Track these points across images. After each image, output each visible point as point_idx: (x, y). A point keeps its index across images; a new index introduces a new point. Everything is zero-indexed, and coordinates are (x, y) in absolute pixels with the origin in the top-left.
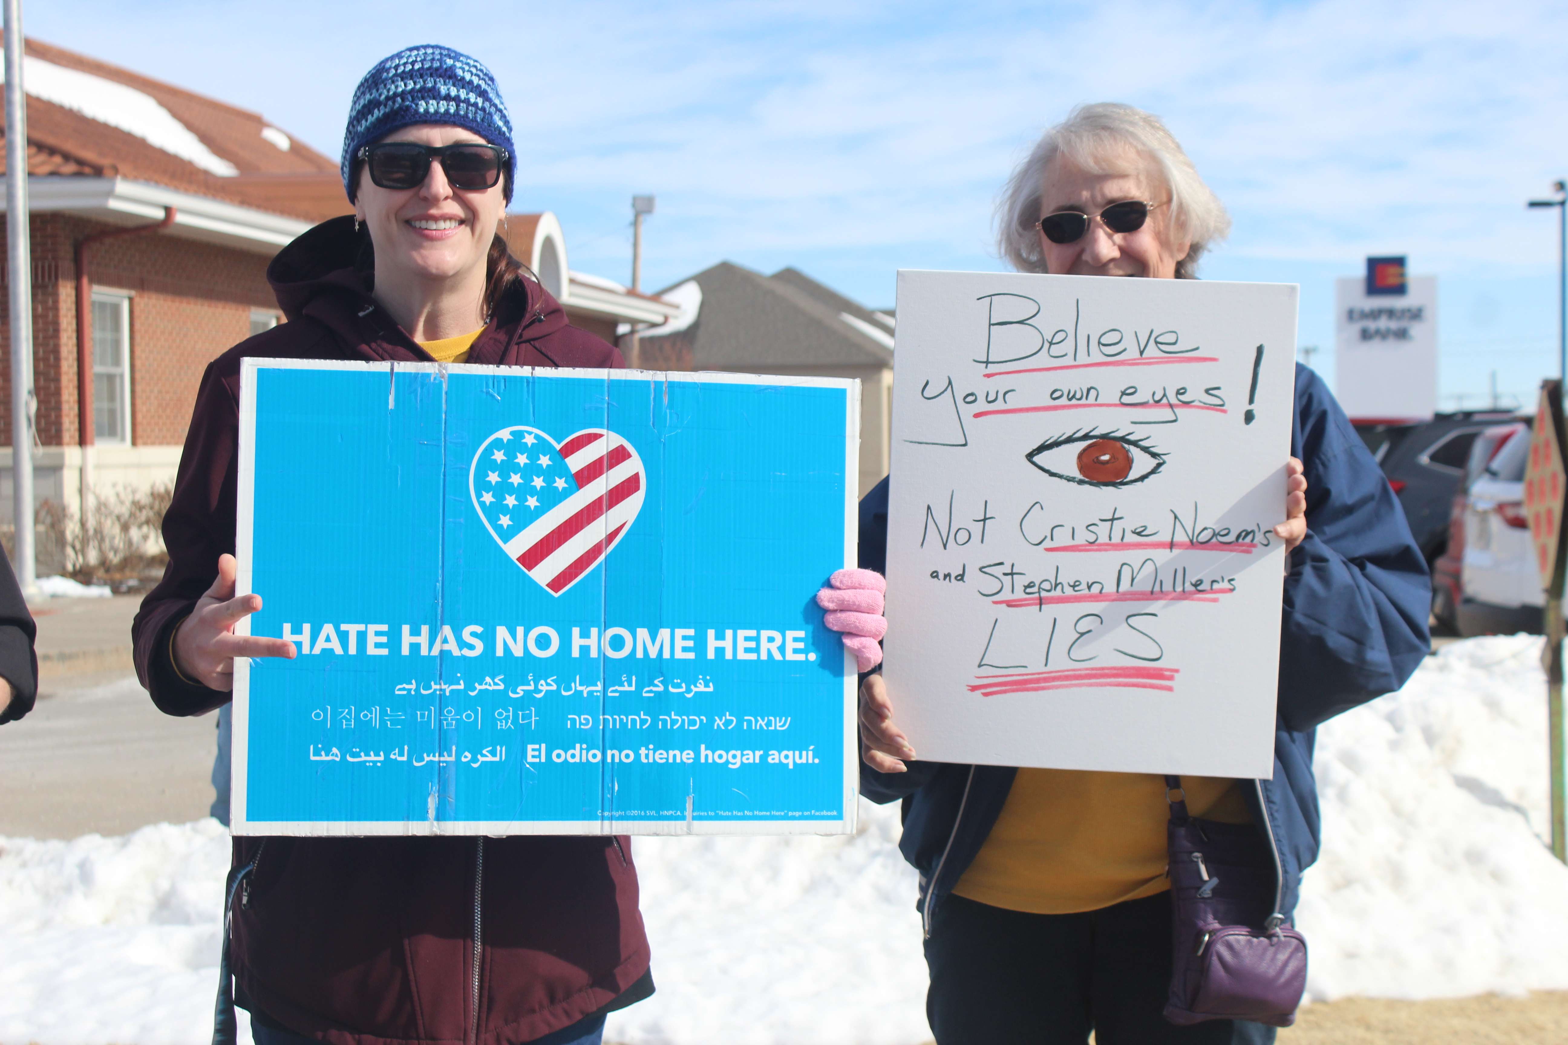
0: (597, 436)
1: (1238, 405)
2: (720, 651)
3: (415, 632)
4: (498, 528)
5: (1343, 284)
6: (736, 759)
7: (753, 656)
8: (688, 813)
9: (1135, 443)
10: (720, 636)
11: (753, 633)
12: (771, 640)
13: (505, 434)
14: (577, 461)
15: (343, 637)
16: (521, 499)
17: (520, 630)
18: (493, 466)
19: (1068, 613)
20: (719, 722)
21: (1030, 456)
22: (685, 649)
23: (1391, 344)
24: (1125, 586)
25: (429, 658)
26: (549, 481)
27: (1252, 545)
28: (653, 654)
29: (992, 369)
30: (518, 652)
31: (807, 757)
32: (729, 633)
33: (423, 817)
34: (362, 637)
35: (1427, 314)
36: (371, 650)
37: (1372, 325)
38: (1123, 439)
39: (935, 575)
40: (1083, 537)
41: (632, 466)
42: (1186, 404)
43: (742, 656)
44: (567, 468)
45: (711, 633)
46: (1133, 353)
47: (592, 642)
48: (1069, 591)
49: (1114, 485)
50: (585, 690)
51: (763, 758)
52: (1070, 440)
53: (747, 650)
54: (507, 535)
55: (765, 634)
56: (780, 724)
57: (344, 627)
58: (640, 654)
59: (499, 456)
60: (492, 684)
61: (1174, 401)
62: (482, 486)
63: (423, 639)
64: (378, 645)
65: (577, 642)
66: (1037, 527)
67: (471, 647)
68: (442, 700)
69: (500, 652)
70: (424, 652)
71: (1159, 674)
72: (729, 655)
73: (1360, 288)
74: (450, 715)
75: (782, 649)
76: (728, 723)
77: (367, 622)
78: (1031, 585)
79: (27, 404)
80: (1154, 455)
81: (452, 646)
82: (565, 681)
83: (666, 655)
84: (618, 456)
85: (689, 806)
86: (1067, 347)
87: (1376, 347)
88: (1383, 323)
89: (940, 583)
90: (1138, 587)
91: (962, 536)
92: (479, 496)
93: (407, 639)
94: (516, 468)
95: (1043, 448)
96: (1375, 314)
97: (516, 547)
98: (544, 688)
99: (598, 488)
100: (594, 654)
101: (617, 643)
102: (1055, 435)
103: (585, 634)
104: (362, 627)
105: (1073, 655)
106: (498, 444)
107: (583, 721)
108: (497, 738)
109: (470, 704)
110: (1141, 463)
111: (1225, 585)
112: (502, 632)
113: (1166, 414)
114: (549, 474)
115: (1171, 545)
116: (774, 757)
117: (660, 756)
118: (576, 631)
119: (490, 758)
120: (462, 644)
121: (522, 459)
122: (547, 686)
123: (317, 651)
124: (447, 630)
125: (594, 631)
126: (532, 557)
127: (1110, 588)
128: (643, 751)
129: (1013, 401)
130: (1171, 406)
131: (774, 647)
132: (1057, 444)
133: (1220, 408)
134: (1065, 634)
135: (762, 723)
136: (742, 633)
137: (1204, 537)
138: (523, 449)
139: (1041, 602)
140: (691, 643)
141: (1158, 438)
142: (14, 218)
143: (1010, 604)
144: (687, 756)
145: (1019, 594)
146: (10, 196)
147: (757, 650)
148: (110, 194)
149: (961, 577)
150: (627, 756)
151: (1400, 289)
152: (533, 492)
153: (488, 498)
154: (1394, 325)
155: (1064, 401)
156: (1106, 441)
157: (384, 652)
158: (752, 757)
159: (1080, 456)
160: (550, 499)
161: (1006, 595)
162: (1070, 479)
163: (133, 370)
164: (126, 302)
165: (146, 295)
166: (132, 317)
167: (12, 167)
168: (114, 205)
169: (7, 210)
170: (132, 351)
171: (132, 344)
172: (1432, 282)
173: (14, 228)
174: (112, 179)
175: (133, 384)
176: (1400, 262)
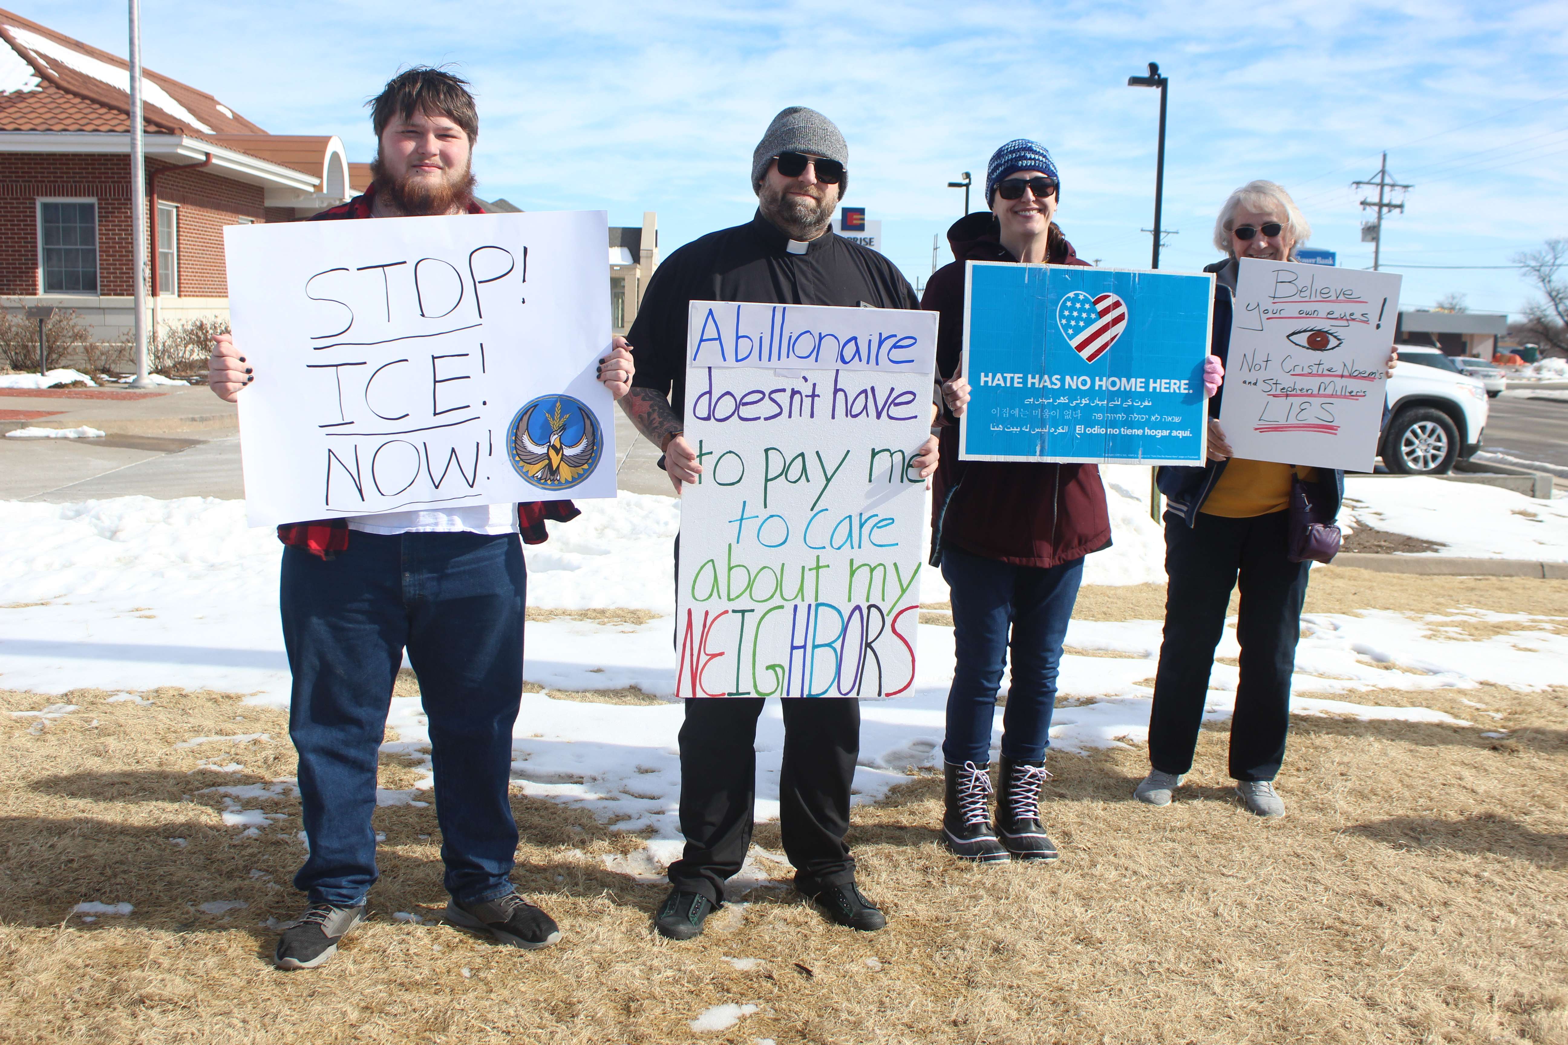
0: (1109, 296)
1: (1374, 321)
2: (1154, 388)
3: (1033, 378)
4: (1067, 334)
6: (1159, 434)
7: (1167, 391)
8: (1140, 456)
9: (1331, 334)
10: (1155, 382)
11: (1168, 381)
12: (1175, 384)
13: (1071, 295)
14: (1100, 307)
15: (1005, 379)
16: (1077, 322)
17: (1075, 378)
18: (1066, 308)
19: (1297, 401)
20: (1153, 418)
21: (1288, 337)
22: (1141, 387)
24: (1322, 392)
25: (1039, 388)
26: (1089, 315)
27: (1374, 378)
28: (1128, 389)
29: (1276, 300)
30: (1074, 387)
31: (1187, 434)
32: (1158, 381)
33: (1034, 454)
34: (1012, 379)
36: (1016, 385)
38: (1326, 332)
39: (1245, 382)
40: (1306, 371)
41: (1123, 309)
42: (1353, 320)
43: (1163, 390)
44: (1095, 309)
45: (1151, 380)
46: (1333, 298)
47: (1103, 383)
48: (1299, 392)
49: (1322, 350)
50: (1100, 403)
51: (1170, 433)
52: (1305, 331)
53: (1166, 388)
54: (1071, 337)
55: (1173, 381)
56: (1177, 420)
57: (1005, 375)
58: (1122, 389)
59: (1069, 304)
60: (1063, 400)
61: (1348, 318)
62: (1062, 316)
63: (1036, 381)
64: (1018, 383)
65: (1097, 383)
66: (1288, 366)
67: (1056, 384)
68: (1043, 406)
69: (1067, 387)
70: (1037, 386)
71: (1331, 428)
72: (1158, 390)
74: (1047, 413)
75: (1179, 388)
76: (1156, 418)
77: (1014, 373)
78: (1283, 389)
79: (143, 270)
80: (1339, 339)
81: (1048, 384)
82: (1092, 400)
83: (1133, 389)
84: (1117, 305)
85: (1140, 452)
86: (1307, 293)
89: (1247, 385)
90: (1327, 392)
91: (1257, 367)
92: (1060, 321)
93: (1030, 381)
94: (1076, 309)
95: (1294, 334)
97: (1075, 343)
98: (1084, 402)
99: (1108, 318)
100: (1104, 388)
101: (1113, 384)
102: (1299, 328)
103: (1101, 380)
104: (1012, 375)
105: (1298, 418)
106: (1068, 299)
107: (1099, 416)
108: (1065, 423)
109: (1054, 408)
110: (1333, 342)
111: (1362, 394)
112: (1068, 378)
113: (1345, 323)
114: (1089, 312)
115: (1342, 376)
116: (1174, 433)
117: (1129, 432)
118: (1097, 378)
119: (1061, 431)
120: (1052, 383)
121: (1078, 305)
122: (1085, 401)
123: (994, 384)
124: (1046, 377)
125: (1104, 379)
126: (1081, 347)
127: (1316, 392)
128: (1122, 429)
129: (1283, 314)
130: (1347, 320)
131: (1176, 387)
132: (1299, 332)
133: (1366, 322)
134: (1296, 409)
135: (1170, 419)
136: (1164, 381)
137: (1355, 374)
138: (1079, 301)
139: (1287, 396)
140: (1143, 385)
141: (1341, 333)
143: (1274, 396)
144: (1140, 432)
145: (1278, 392)
147: (1169, 388)
148: (180, 145)
149: (1255, 384)
150: (1116, 431)
151: (861, 228)
152: (1082, 319)
153: (1064, 322)
155: (1304, 315)
156: (1320, 333)
157: (1021, 385)
158: (1166, 433)
159: (1309, 338)
160: (1089, 322)
161: (1272, 392)
162: (1304, 347)
163: (179, 251)
164: (175, 210)
165: (186, 206)
166: (178, 219)
167: (134, 127)
168: (181, 151)
169: (135, 153)
170: (178, 239)
171: (178, 235)
172: (878, 223)
173: (136, 164)
174: (181, 136)
175: (179, 259)
176: (861, 211)
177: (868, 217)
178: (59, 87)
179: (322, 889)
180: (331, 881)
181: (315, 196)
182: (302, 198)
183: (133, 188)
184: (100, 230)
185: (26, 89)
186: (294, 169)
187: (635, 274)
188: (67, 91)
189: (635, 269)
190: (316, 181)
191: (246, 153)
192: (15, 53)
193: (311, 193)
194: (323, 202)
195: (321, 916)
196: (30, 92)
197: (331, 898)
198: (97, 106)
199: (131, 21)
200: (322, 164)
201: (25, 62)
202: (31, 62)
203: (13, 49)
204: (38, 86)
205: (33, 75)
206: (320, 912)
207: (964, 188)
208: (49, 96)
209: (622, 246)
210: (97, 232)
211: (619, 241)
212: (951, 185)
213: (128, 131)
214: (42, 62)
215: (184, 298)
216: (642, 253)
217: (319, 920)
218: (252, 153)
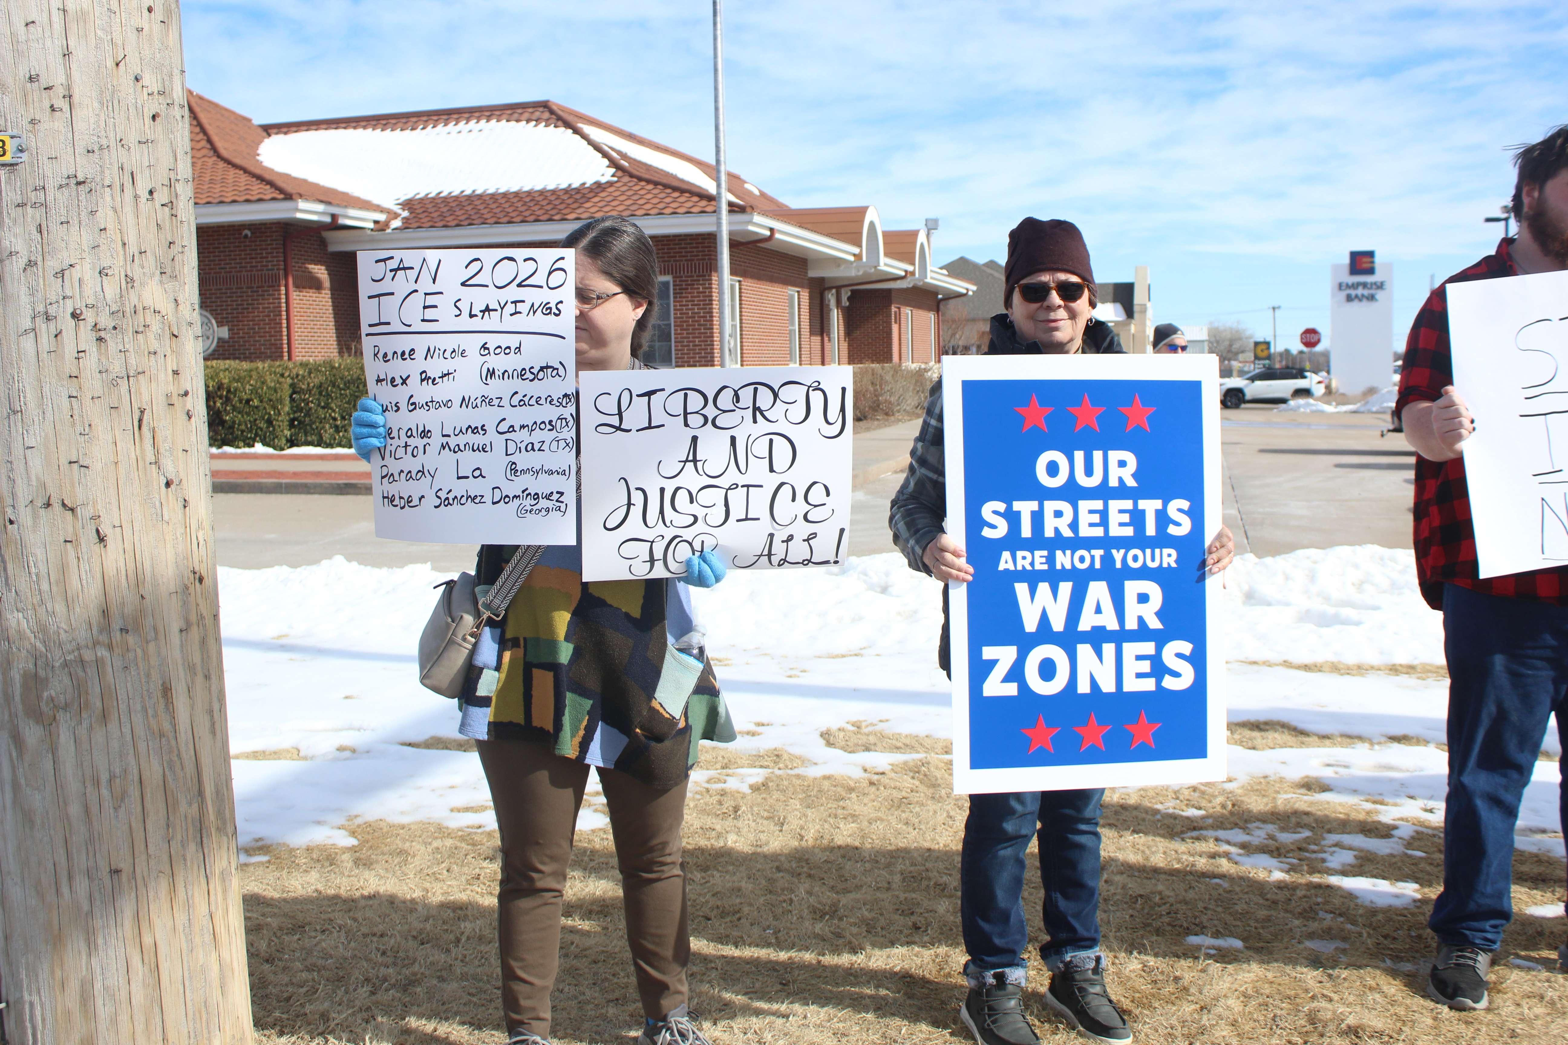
5: (1336, 268)
23: (1365, 302)
35: (1386, 286)
37: (1353, 292)
73: (1347, 270)
79: (729, 342)
87: (1355, 305)
88: (1360, 291)
96: (1355, 286)
142: (721, 236)
146: (719, 224)
148: (750, 222)
151: (1371, 271)
154: (1366, 292)
163: (741, 323)
164: (737, 284)
165: (747, 280)
166: (740, 292)
167: (720, 208)
168: (751, 228)
169: (721, 231)
170: (741, 312)
171: (741, 308)
172: (1389, 266)
173: (721, 242)
174: (751, 213)
175: (741, 330)
176: (1370, 254)
177: (1378, 259)
178: (631, 176)
179: (1467, 932)
180: (1476, 924)
181: (855, 265)
182: (843, 267)
183: (719, 265)
184: (675, 306)
185: (603, 180)
186: (839, 239)
187: (1130, 330)
188: (640, 179)
189: (1129, 324)
190: (856, 250)
191: (801, 226)
192: (591, 148)
193: (851, 263)
194: (858, 271)
195: (1470, 958)
196: (607, 182)
197: (1477, 941)
198: (669, 191)
199: (717, 109)
200: (861, 233)
201: (600, 155)
202: (605, 155)
203: (589, 144)
204: (613, 176)
205: (608, 167)
206: (1468, 954)
207: (1503, 223)
208: (625, 185)
209: (1115, 301)
210: (672, 308)
211: (1111, 296)
212: (1488, 220)
213: (715, 212)
214: (614, 155)
215: (745, 367)
216: (1136, 308)
217: (1471, 962)
218: (809, 226)
